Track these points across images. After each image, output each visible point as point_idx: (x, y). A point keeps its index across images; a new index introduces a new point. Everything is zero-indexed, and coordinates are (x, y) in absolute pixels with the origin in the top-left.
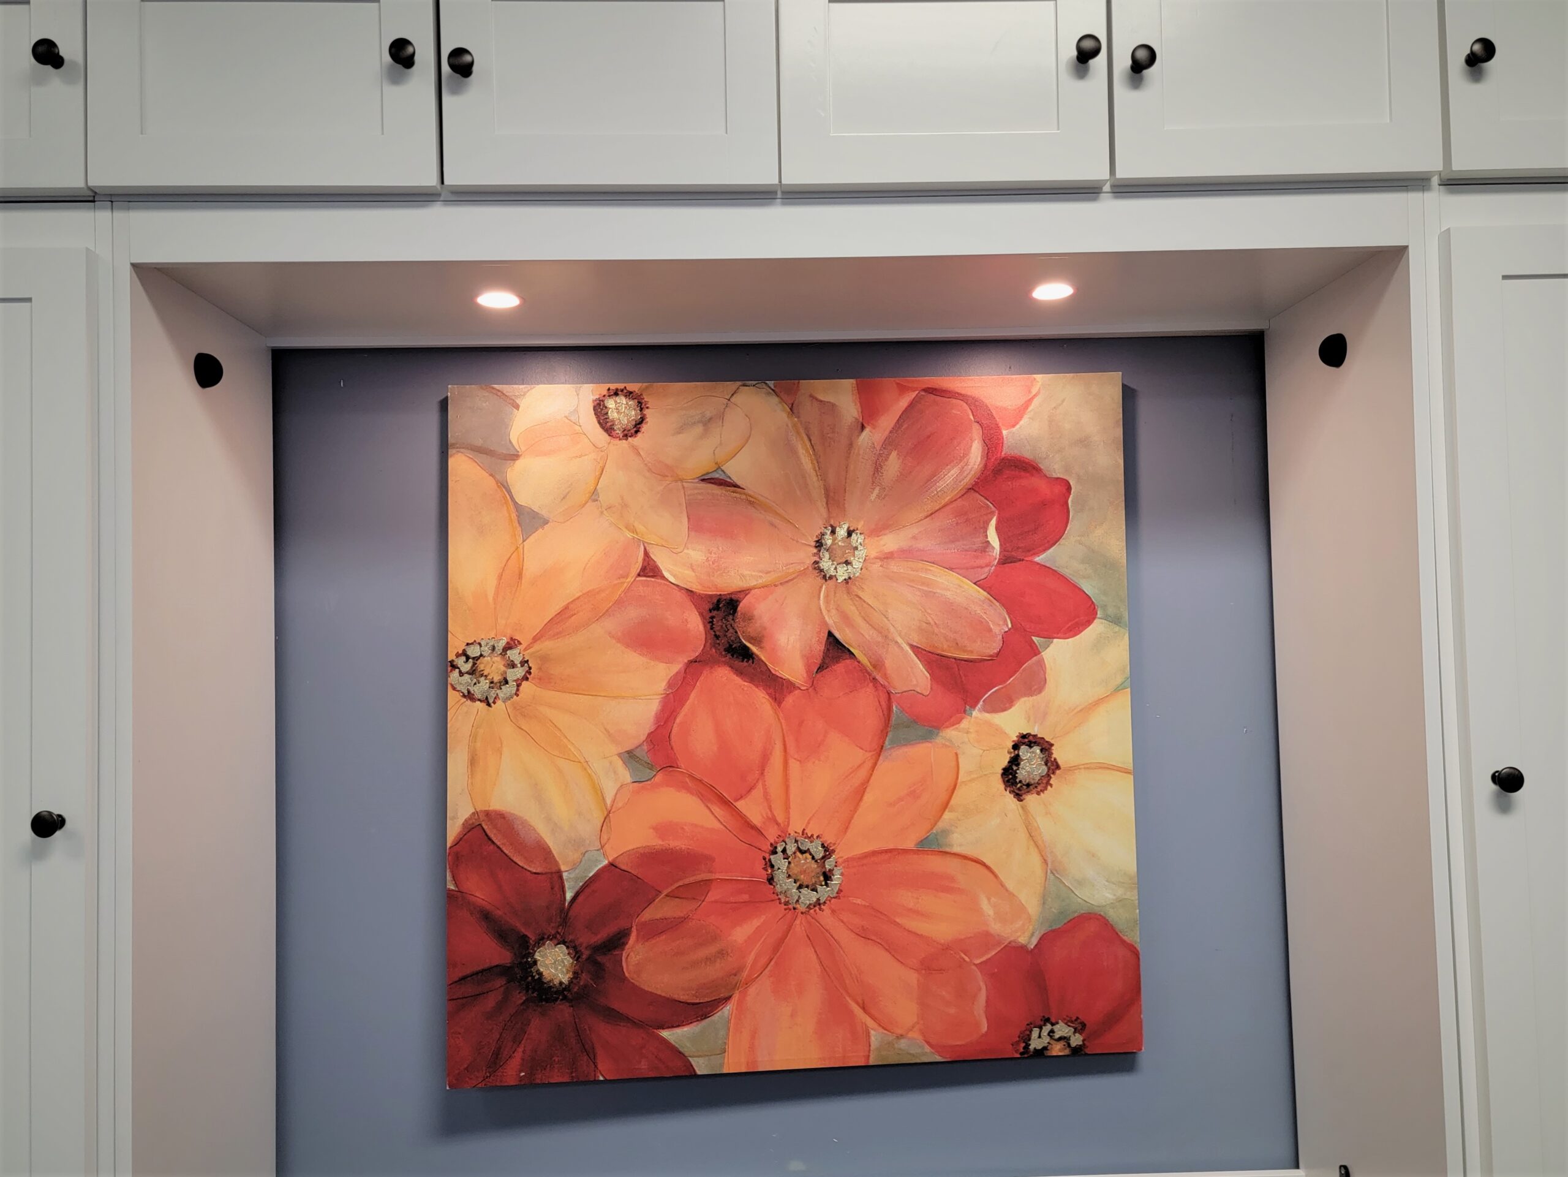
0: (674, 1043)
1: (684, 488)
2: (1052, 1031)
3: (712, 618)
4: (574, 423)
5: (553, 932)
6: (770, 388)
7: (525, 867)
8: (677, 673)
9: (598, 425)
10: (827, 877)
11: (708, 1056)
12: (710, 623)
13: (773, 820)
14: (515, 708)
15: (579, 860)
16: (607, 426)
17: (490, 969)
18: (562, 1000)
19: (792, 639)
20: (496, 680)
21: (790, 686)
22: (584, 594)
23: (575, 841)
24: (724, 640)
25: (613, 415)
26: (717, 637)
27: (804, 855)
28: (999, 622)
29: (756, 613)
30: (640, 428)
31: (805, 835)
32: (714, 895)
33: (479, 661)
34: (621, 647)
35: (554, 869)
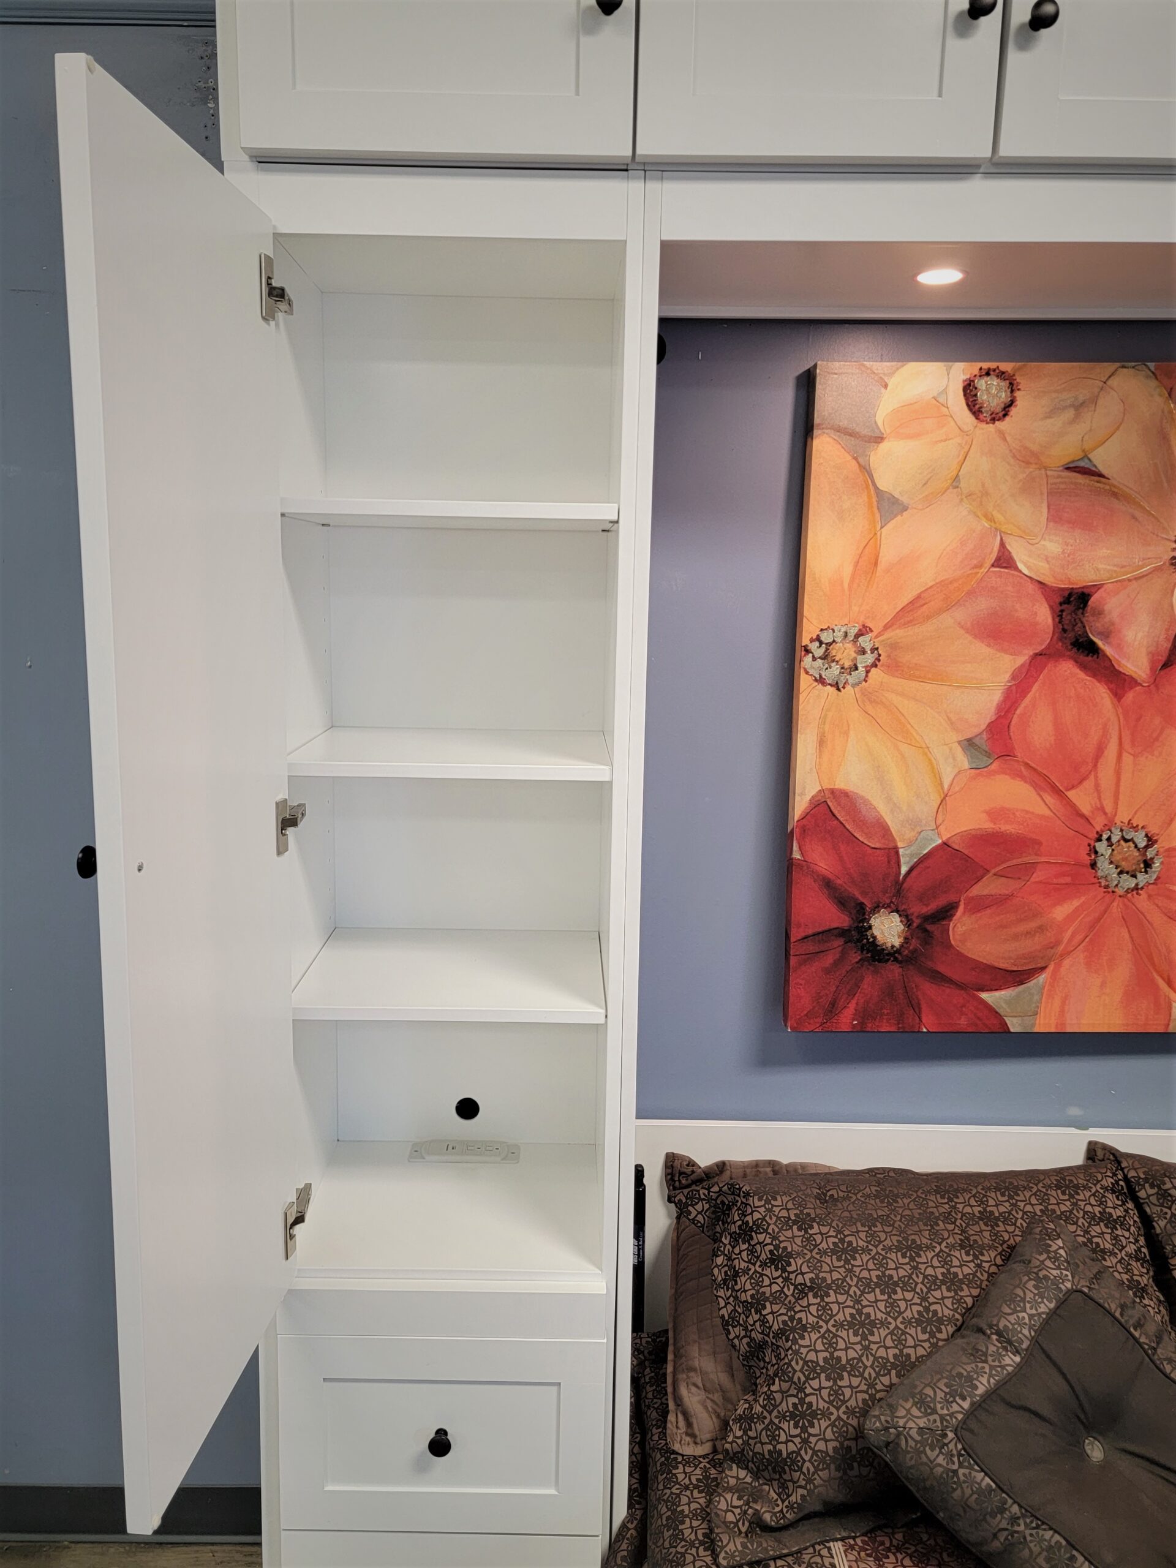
0: (991, 1004)
1: (1047, 476)
3: (1062, 611)
4: (943, 405)
5: (888, 901)
6: (1150, 370)
7: (865, 842)
8: (1022, 665)
9: (966, 408)
10: (1148, 864)
11: (1020, 1016)
12: (1059, 616)
13: (1102, 809)
14: (863, 694)
15: (915, 839)
16: (975, 410)
17: (829, 930)
18: (892, 961)
19: (1140, 635)
20: (846, 666)
21: (1132, 683)
22: (937, 584)
23: (912, 821)
24: (1071, 635)
25: (982, 396)
26: (1064, 630)
27: (1128, 844)
29: (1107, 608)
30: (1009, 411)
31: (1130, 826)
32: (1038, 876)
33: (832, 646)
34: (970, 638)
35: (891, 845)
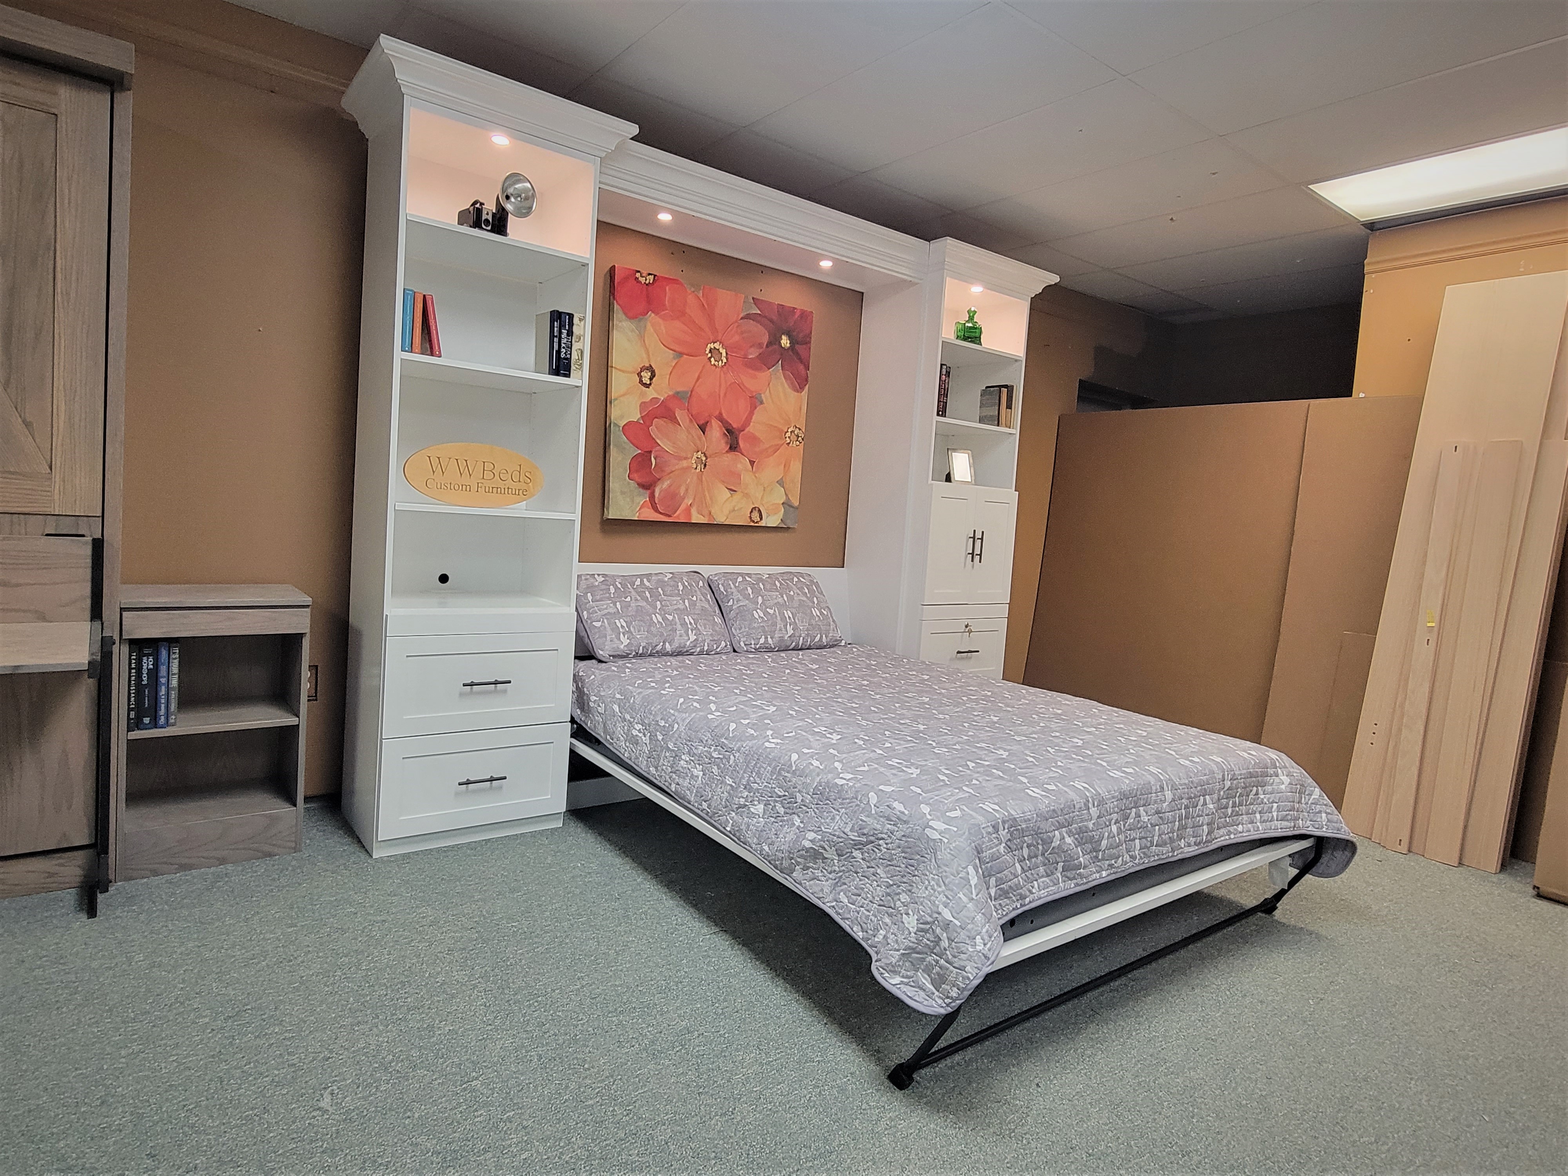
0: (757, 308)
1: (741, 490)
2: (646, 280)
4: (767, 512)
6: (716, 521)
9: (762, 512)
11: (748, 302)
12: (738, 443)
13: (724, 374)
14: (789, 423)
16: (760, 511)
17: (801, 344)
18: (784, 332)
20: (793, 433)
21: (716, 418)
25: (759, 516)
27: (716, 359)
28: (653, 430)
30: (751, 510)
34: (762, 438)
35: (783, 371)
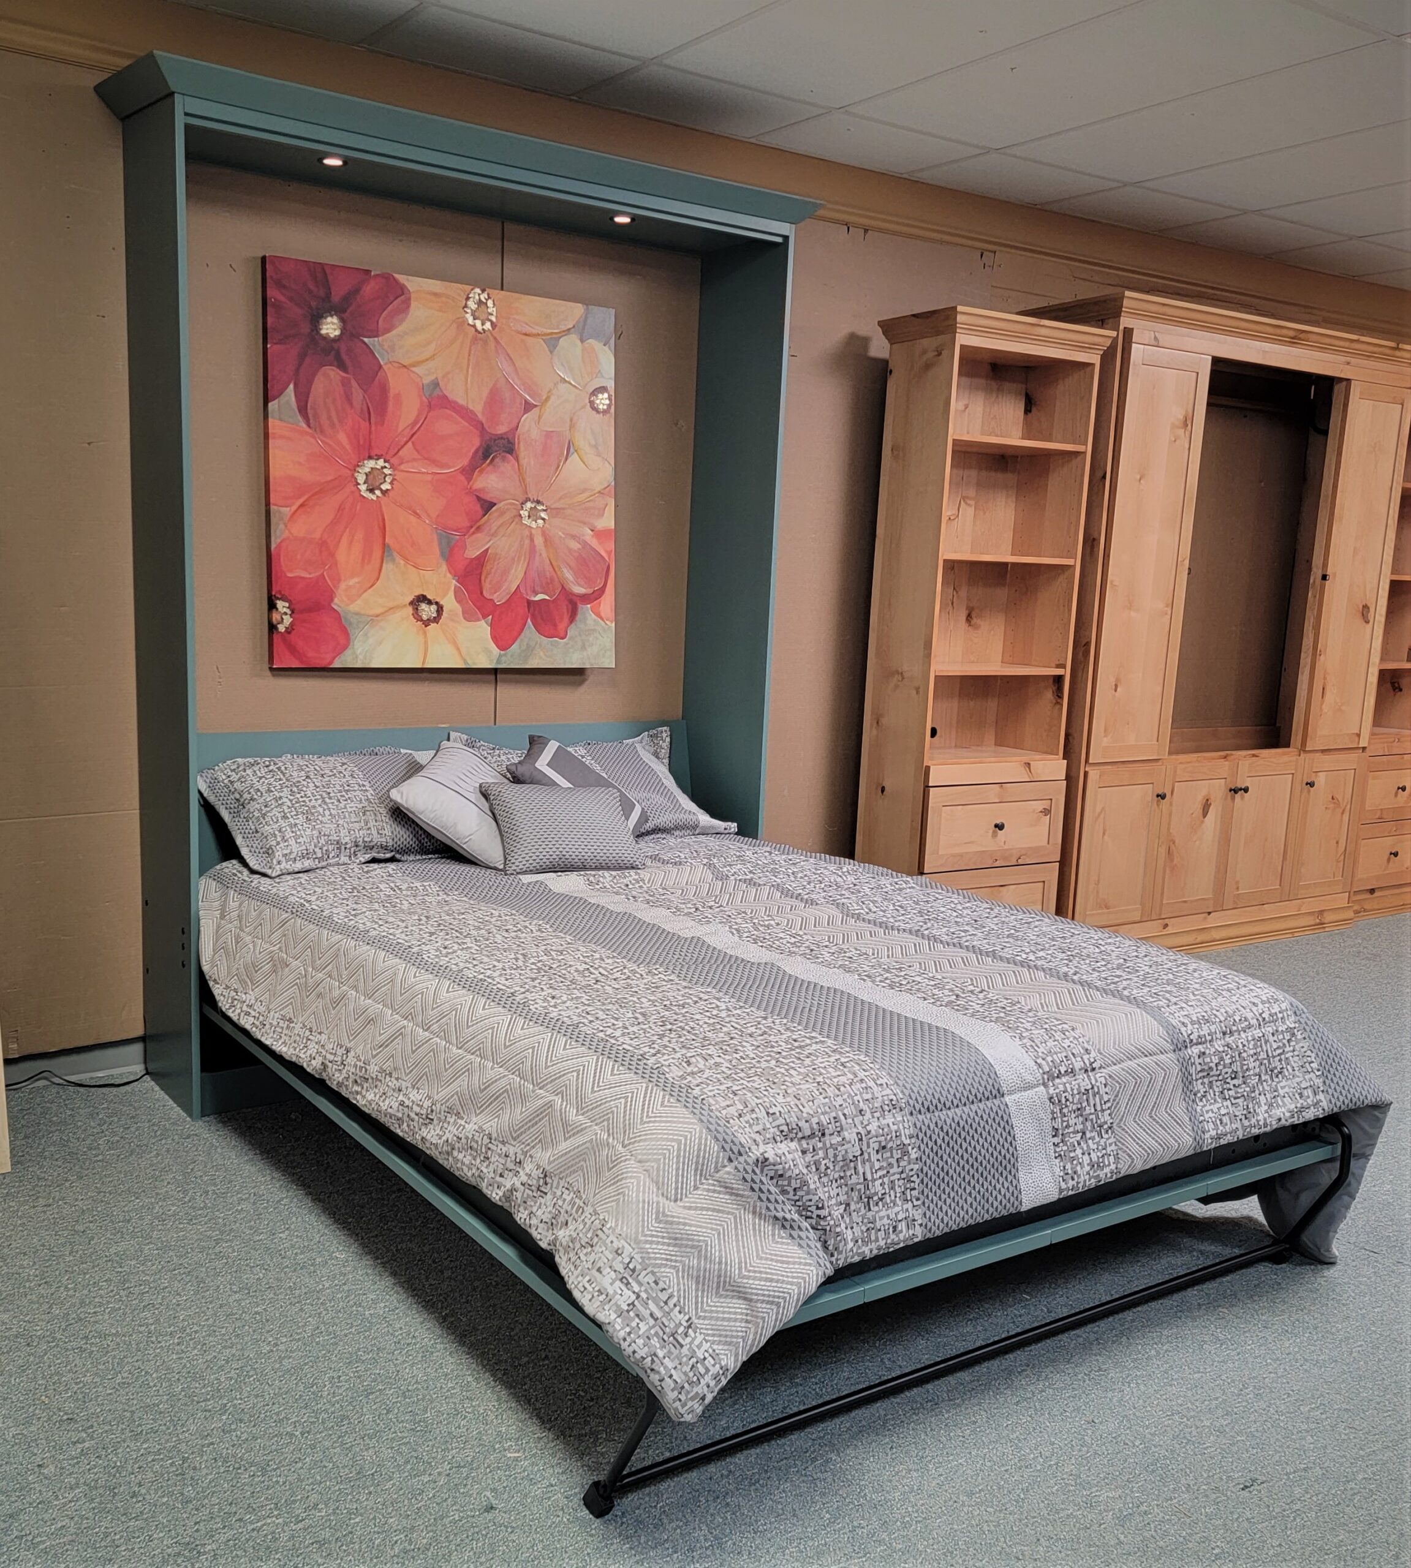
1: (567, 430)
2: (286, 614)
3: (504, 439)
6: (611, 482)
9: (595, 387)
10: (371, 491)
11: (279, 411)
12: (501, 437)
13: (402, 463)
14: (462, 322)
16: (594, 392)
20: (475, 314)
21: (469, 479)
22: (517, 369)
24: (492, 443)
25: (600, 396)
26: (495, 440)
27: (383, 479)
28: (499, 598)
29: (506, 464)
30: (594, 410)
31: (394, 480)
32: (364, 424)
33: (485, 306)
34: (489, 385)
35: (380, 333)
